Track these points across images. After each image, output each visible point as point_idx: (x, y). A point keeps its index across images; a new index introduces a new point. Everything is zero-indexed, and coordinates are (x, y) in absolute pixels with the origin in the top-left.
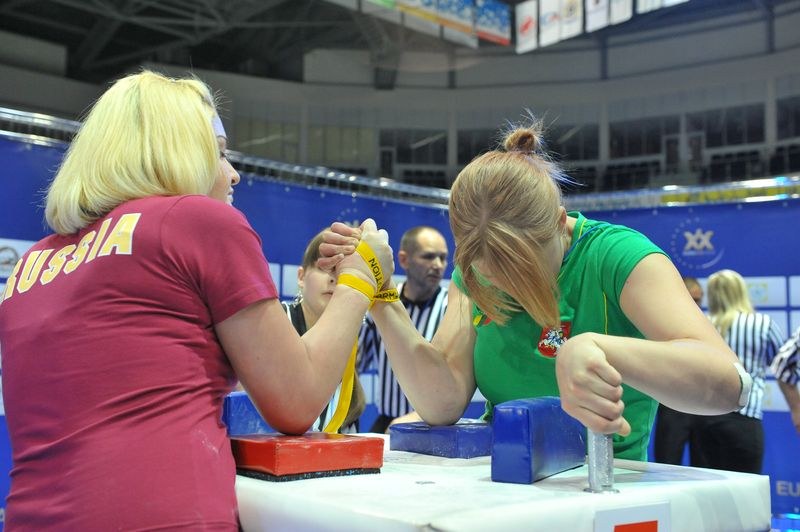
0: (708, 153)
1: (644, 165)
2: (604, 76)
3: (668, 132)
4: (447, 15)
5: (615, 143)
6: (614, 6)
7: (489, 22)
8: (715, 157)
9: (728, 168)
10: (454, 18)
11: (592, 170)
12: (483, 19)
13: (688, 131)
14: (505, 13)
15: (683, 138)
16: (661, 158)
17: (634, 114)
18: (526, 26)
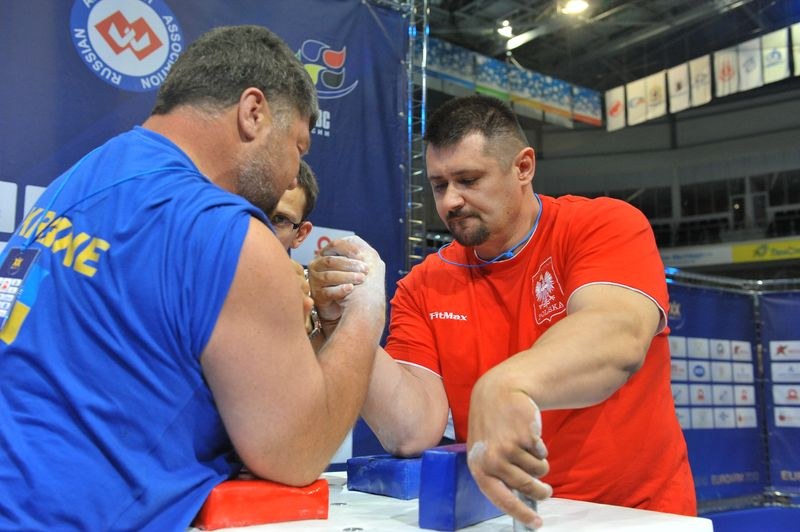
0: (771, 211)
1: (714, 221)
2: (674, 146)
3: (734, 193)
4: (550, 103)
5: (686, 203)
6: (694, 91)
7: (584, 107)
8: (778, 214)
9: (792, 224)
10: (556, 105)
11: (666, 226)
12: (579, 104)
13: (752, 191)
14: (596, 99)
15: (749, 198)
16: (729, 215)
17: (703, 178)
18: (615, 109)
